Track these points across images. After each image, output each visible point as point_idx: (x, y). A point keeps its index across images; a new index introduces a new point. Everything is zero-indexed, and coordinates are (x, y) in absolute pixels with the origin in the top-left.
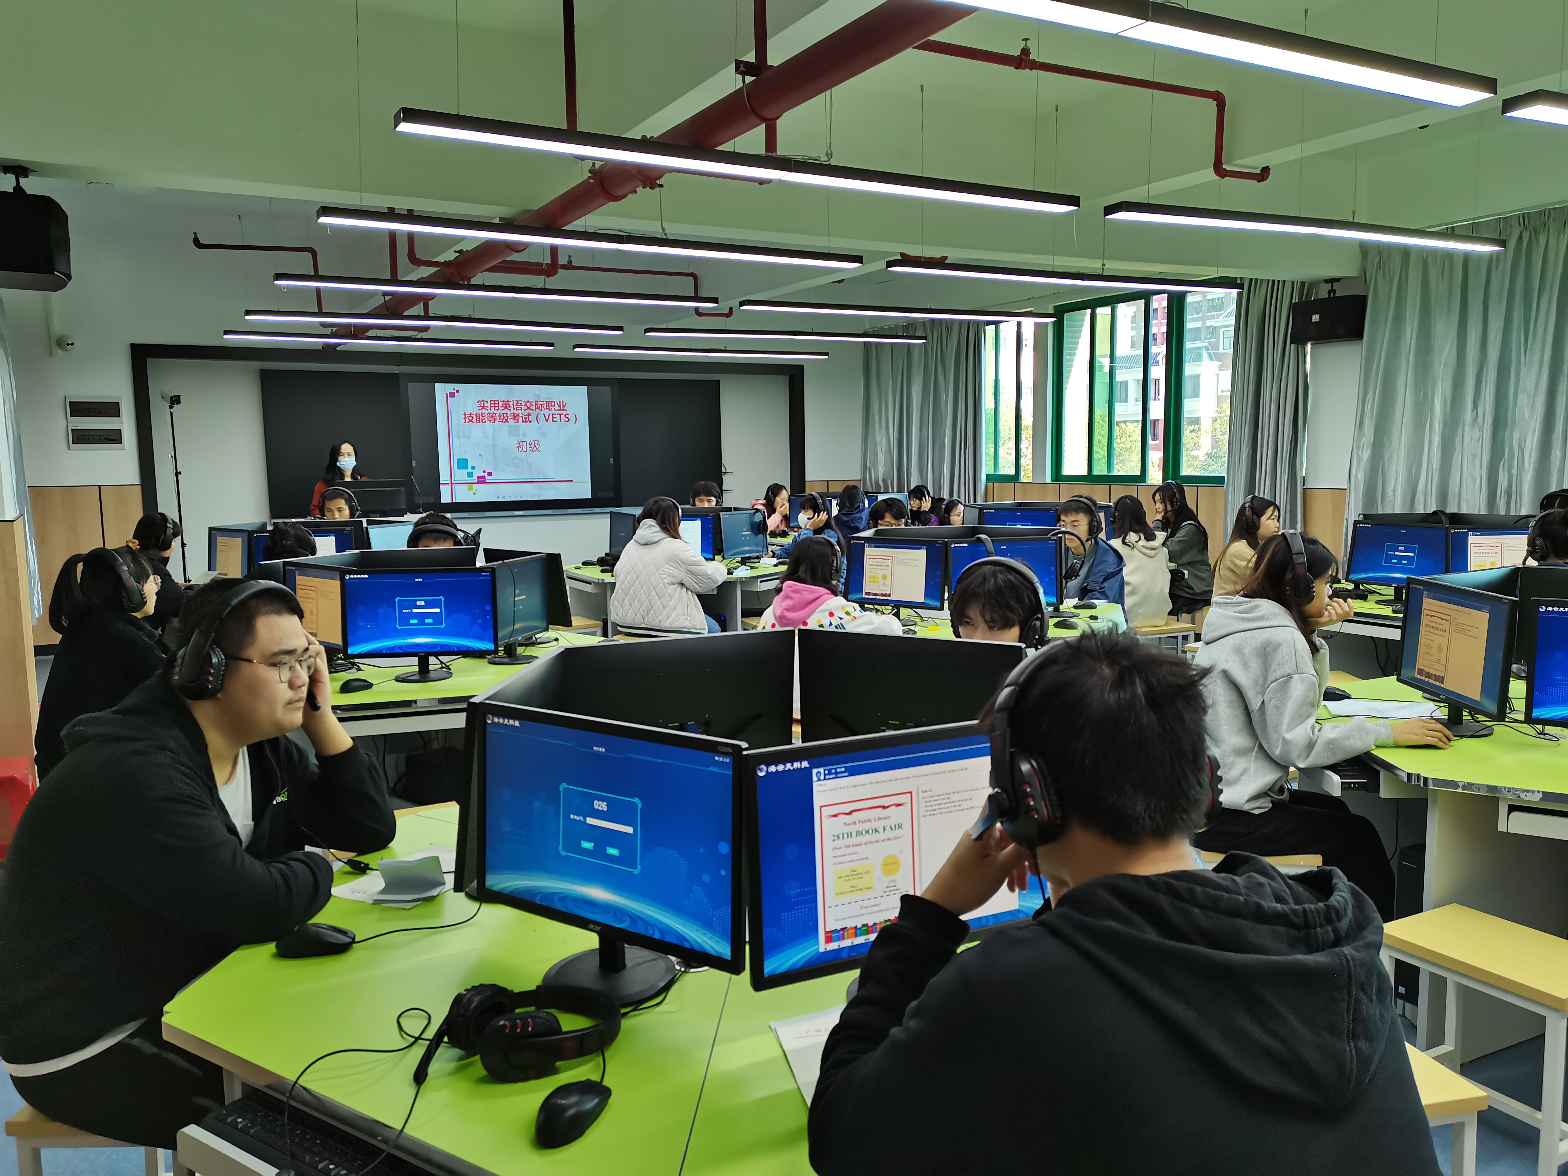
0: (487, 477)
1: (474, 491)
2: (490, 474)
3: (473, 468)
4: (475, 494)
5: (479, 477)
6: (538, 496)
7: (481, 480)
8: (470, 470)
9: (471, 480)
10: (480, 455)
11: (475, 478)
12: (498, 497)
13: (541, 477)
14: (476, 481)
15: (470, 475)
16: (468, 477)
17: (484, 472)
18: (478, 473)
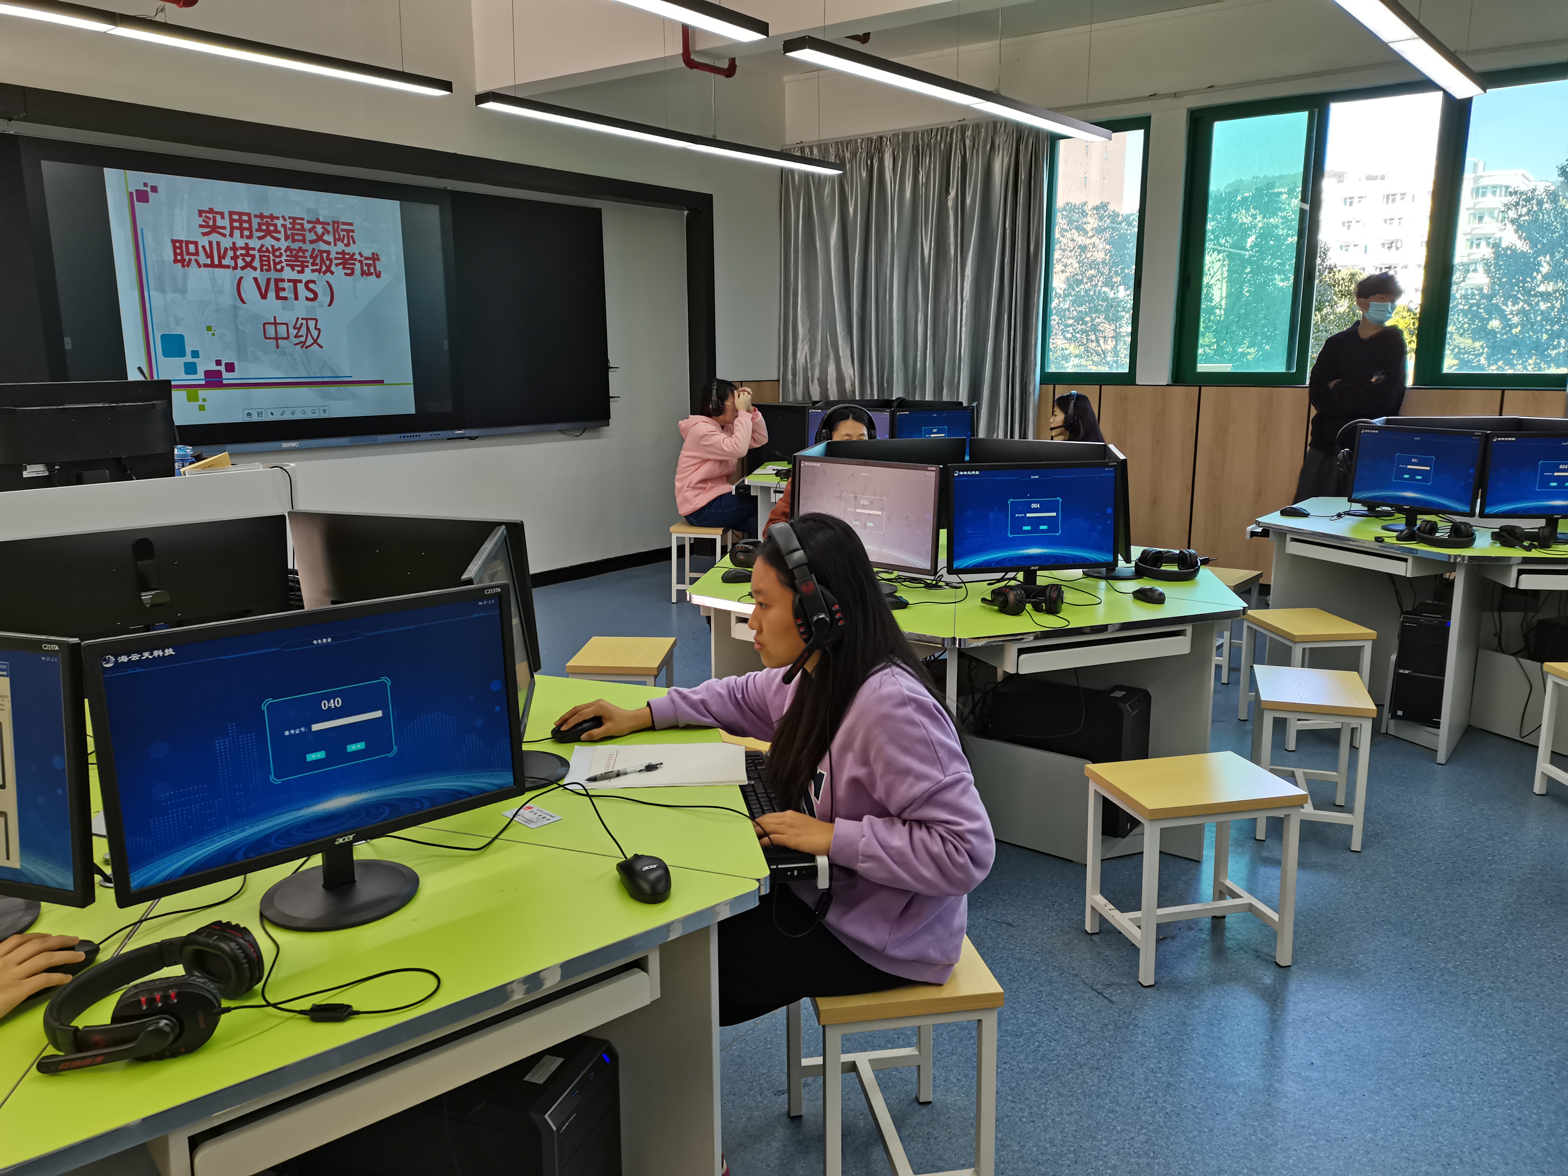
0: (225, 375)
1: (201, 402)
2: (230, 367)
3: (195, 354)
4: (202, 408)
5: (207, 373)
6: (324, 411)
7: (213, 380)
8: (189, 358)
9: (192, 379)
10: (209, 328)
11: (201, 375)
12: (249, 414)
13: (327, 374)
14: (203, 382)
15: (190, 368)
16: (187, 373)
17: (218, 363)
18: (205, 365)
